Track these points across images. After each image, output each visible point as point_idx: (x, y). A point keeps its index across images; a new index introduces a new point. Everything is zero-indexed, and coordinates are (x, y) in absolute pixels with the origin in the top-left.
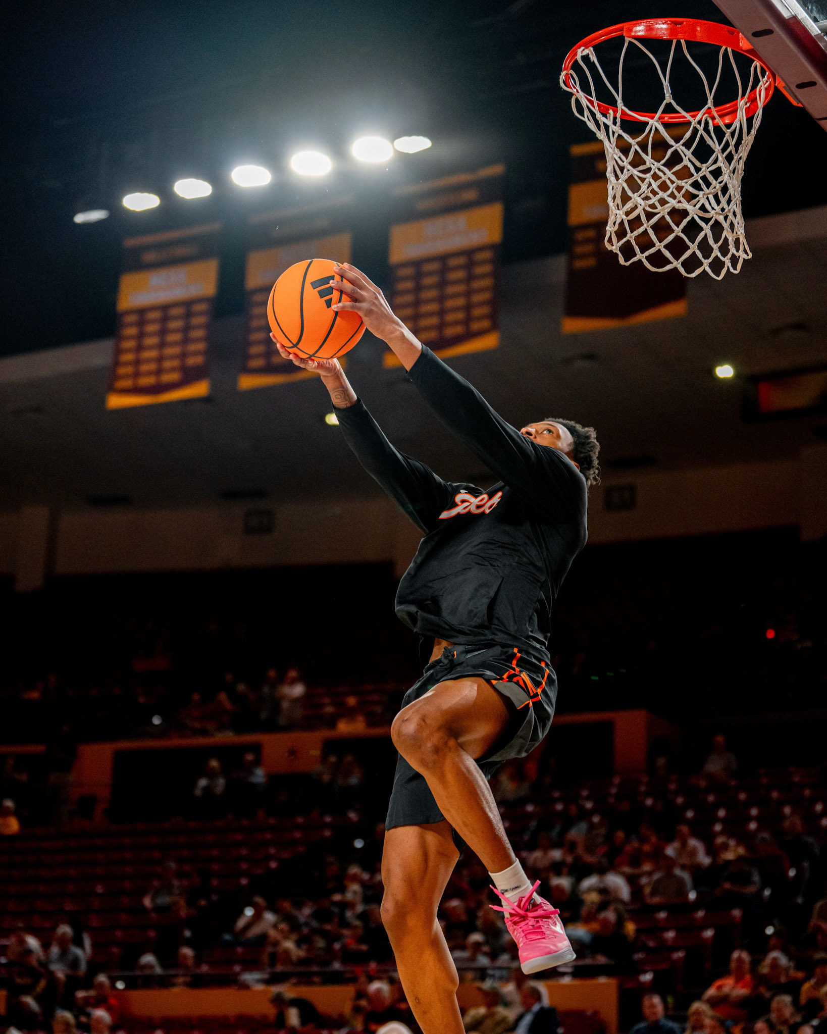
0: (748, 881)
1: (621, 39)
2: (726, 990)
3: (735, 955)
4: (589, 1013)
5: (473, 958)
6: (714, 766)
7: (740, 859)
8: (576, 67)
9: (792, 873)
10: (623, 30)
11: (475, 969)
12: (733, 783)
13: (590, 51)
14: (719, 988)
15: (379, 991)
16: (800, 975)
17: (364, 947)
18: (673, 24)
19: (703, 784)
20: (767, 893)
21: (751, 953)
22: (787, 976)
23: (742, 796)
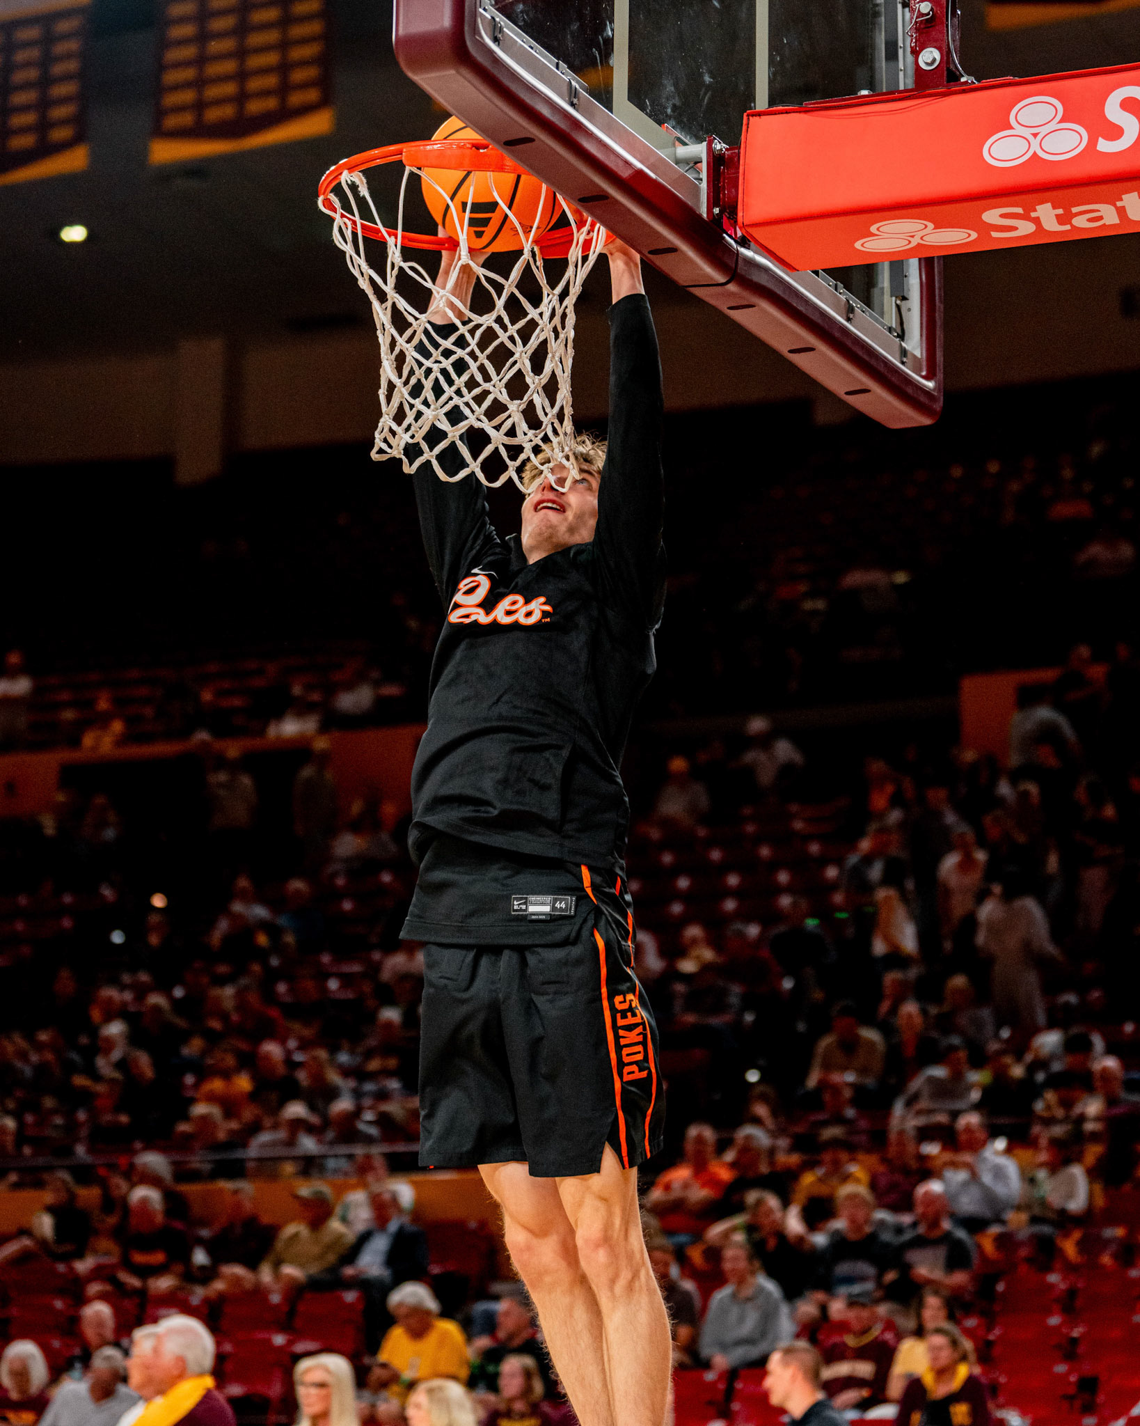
0: (719, 1006)
1: (400, 166)
2: (676, 1192)
3: (693, 1132)
4: (473, 1224)
5: (291, 1142)
6: (673, 805)
7: (706, 968)
8: (338, 190)
9: (788, 984)
10: (402, 154)
11: (295, 1159)
12: (702, 832)
13: (359, 179)
14: (667, 1187)
15: (144, 1201)
16: (794, 1159)
17: (124, 1119)
18: (474, 148)
19: (655, 834)
20: (749, 1018)
21: (716, 1126)
22: (772, 1163)
23: (716, 855)
